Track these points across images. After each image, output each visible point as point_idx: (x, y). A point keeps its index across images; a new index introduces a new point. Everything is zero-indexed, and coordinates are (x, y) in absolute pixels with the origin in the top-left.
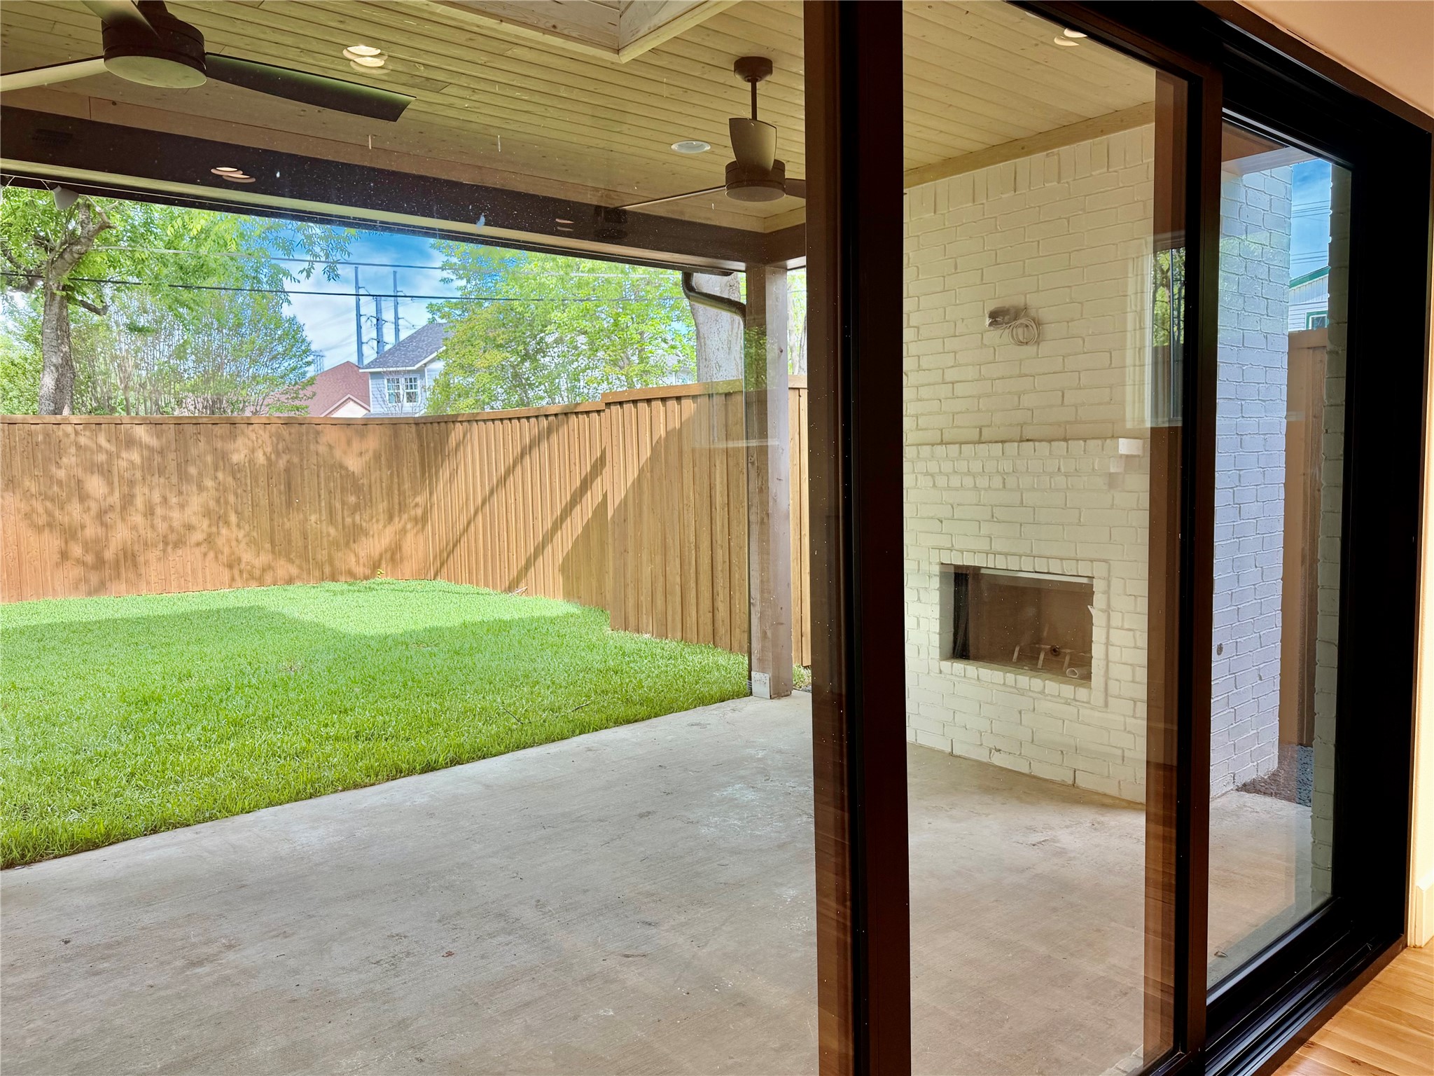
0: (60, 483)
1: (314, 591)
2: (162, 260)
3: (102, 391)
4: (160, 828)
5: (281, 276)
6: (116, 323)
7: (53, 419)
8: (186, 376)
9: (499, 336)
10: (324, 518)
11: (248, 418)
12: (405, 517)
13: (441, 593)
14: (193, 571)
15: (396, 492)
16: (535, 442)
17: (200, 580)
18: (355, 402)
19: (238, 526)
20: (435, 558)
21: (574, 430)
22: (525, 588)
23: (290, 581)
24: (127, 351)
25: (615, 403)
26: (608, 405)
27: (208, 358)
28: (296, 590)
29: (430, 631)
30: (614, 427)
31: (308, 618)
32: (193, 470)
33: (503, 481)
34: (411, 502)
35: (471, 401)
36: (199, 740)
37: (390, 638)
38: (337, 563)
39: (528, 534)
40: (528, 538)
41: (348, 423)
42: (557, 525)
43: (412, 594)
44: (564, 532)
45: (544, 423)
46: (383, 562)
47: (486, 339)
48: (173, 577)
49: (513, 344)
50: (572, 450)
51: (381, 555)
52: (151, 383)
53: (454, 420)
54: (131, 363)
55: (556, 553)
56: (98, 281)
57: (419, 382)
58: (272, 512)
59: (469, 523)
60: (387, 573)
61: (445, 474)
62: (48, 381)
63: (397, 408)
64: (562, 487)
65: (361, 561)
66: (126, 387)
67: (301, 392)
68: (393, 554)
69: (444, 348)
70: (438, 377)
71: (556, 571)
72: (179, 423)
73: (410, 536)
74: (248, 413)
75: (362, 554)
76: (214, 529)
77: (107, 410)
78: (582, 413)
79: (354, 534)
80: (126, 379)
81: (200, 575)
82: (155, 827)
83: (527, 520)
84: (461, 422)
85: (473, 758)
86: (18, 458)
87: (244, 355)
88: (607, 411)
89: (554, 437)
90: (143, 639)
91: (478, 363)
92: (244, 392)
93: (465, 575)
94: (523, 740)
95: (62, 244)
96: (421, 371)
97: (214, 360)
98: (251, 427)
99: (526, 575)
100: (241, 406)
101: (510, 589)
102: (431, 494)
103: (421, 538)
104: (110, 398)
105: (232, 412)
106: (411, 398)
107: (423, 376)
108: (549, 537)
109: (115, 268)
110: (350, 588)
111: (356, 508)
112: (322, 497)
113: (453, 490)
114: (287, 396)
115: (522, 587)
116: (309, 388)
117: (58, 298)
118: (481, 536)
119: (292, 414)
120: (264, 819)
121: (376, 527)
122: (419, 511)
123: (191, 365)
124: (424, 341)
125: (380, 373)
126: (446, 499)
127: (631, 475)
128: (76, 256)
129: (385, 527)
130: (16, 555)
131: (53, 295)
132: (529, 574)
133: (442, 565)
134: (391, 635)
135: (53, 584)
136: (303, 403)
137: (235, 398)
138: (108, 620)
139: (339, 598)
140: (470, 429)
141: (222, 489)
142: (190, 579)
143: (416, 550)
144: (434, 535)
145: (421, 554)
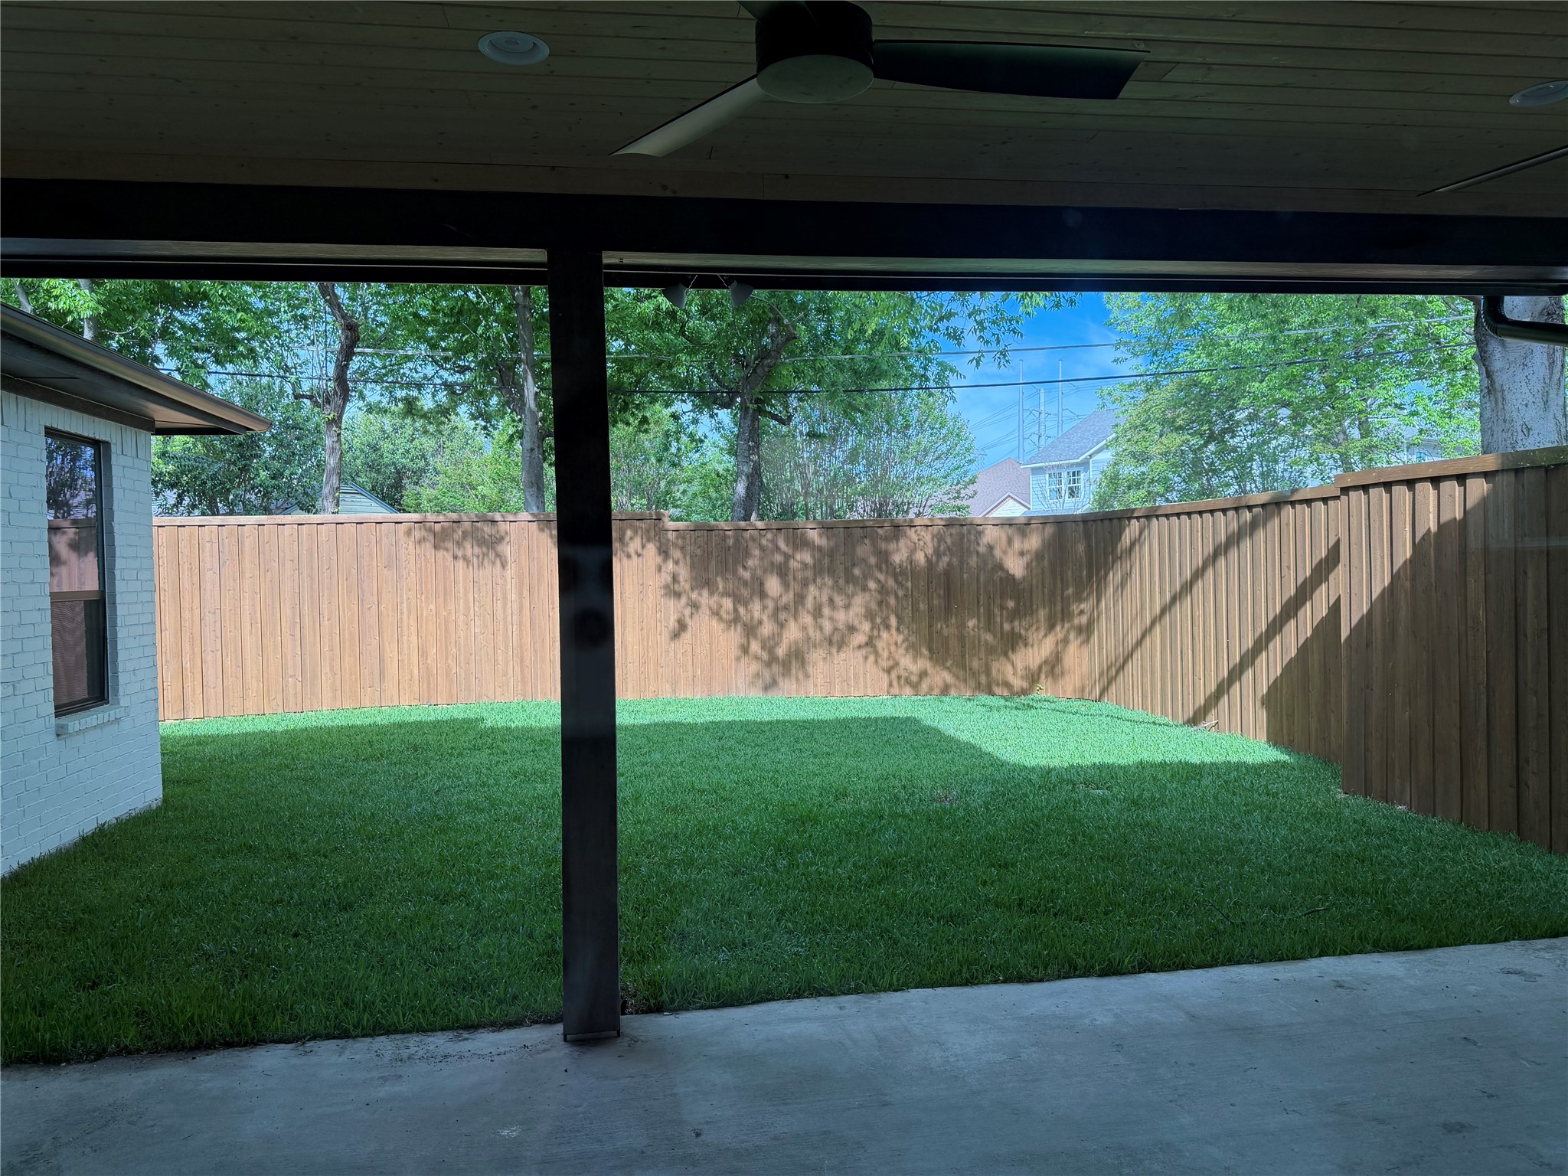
0: (745, 583)
1: (970, 704)
2: (839, 365)
3: (786, 496)
4: (804, 992)
5: (947, 373)
6: (801, 433)
7: (743, 524)
8: (858, 480)
9: (1179, 416)
10: (981, 626)
11: (911, 520)
12: (1067, 625)
13: (1109, 718)
14: (856, 675)
15: (1059, 598)
16: (1233, 540)
17: (862, 686)
18: (1015, 500)
19: (898, 629)
20: (1101, 675)
21: (1288, 525)
22: (1214, 722)
23: (945, 690)
24: (808, 458)
25: (1356, 488)
26: (1345, 490)
27: (877, 460)
28: (951, 703)
29: (1101, 768)
30: (1354, 520)
31: (964, 737)
32: (857, 572)
33: (1188, 587)
34: (1075, 608)
35: (1142, 493)
36: (850, 878)
37: (1053, 773)
38: (994, 673)
39: (1220, 655)
40: (1220, 659)
41: (1009, 523)
42: (1261, 644)
43: (1076, 717)
44: (1271, 654)
45: (1247, 516)
46: (1043, 676)
47: (1164, 422)
48: (837, 681)
49: (1195, 425)
50: (1284, 549)
51: (1040, 668)
52: (827, 488)
53: (1127, 515)
54: (812, 469)
55: (1258, 680)
56: (786, 393)
57: (1082, 475)
58: (931, 618)
59: (1143, 636)
60: (1047, 689)
61: (1114, 577)
62: (741, 488)
63: (1058, 505)
64: (1270, 596)
65: (1019, 673)
66: (806, 493)
67: (962, 491)
68: (1053, 668)
69: (1114, 435)
70: (1105, 468)
71: (1258, 703)
72: (848, 526)
73: (1073, 648)
74: (911, 516)
75: (1019, 665)
76: (875, 633)
77: (790, 515)
78: (1301, 502)
79: (1012, 642)
80: (806, 486)
81: (861, 680)
82: (799, 989)
83: (1220, 636)
84: (1138, 518)
85: (1169, 966)
86: (714, 563)
87: (910, 456)
88: (1344, 498)
89: (1260, 534)
90: (806, 745)
91: (1153, 450)
92: (908, 494)
93: (1138, 699)
94: (1237, 951)
95: (756, 359)
96: (1085, 464)
97: (882, 464)
98: (913, 529)
99: (1216, 704)
100: (906, 507)
101: (1194, 721)
102: (1098, 601)
103: (1085, 650)
104: (792, 504)
105: (897, 514)
106: (1073, 493)
107: (1087, 469)
108: (1248, 659)
109: (799, 379)
110: (1007, 703)
111: (1014, 615)
112: (981, 603)
113: (1125, 598)
114: (950, 496)
115: (1211, 720)
116: (971, 487)
117: (751, 411)
118: (1158, 654)
119: (953, 515)
120: (914, 1004)
121: (1033, 636)
122: (1084, 619)
123: (862, 469)
124: (1089, 431)
125: (1041, 468)
126: (1116, 608)
127: (1378, 582)
128: (767, 369)
129: (1045, 636)
130: (708, 653)
131: (747, 408)
132: (1221, 703)
133: (1109, 683)
134: (1054, 769)
135: (736, 681)
136: (965, 503)
137: (900, 501)
138: (778, 721)
139: (996, 714)
140: (1149, 525)
141: (883, 590)
142: (852, 683)
143: (1080, 666)
144: (1100, 648)
145: (1085, 669)
